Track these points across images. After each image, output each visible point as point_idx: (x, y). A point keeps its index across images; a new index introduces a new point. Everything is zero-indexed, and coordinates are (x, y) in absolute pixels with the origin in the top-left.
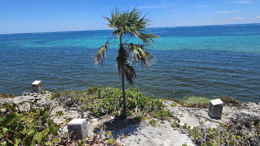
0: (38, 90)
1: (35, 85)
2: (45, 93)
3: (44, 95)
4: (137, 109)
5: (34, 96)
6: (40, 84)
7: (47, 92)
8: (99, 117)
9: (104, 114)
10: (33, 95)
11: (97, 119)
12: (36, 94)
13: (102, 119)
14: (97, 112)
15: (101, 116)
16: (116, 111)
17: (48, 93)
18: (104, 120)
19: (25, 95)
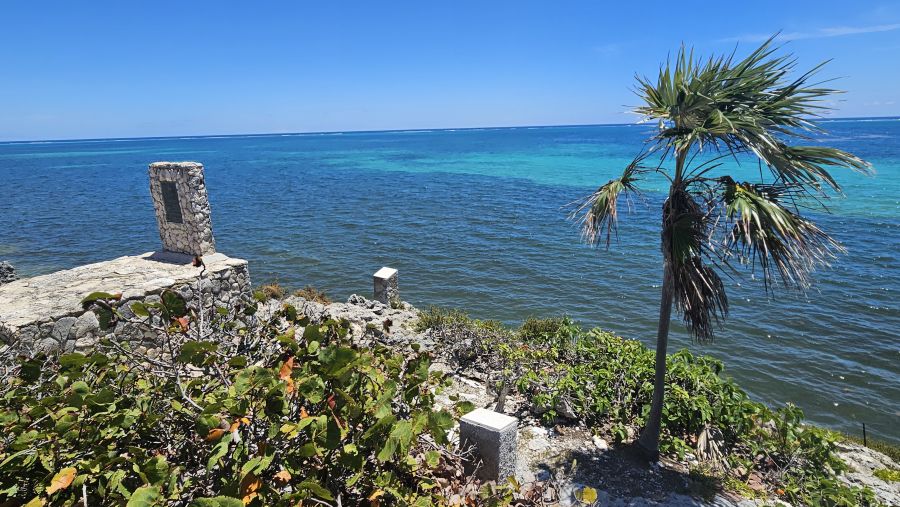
0: (386, 295)
1: (382, 279)
2: (402, 307)
3: (398, 313)
4: (708, 440)
5: (375, 309)
6: (393, 280)
7: (407, 305)
8: (552, 425)
9: (571, 422)
10: (372, 307)
11: (546, 432)
12: (379, 307)
13: (562, 435)
14: (548, 408)
15: (561, 424)
16: (618, 421)
17: (410, 309)
18: (572, 444)
19: (354, 302)
